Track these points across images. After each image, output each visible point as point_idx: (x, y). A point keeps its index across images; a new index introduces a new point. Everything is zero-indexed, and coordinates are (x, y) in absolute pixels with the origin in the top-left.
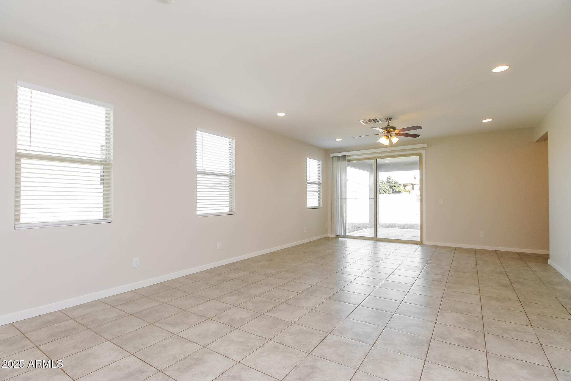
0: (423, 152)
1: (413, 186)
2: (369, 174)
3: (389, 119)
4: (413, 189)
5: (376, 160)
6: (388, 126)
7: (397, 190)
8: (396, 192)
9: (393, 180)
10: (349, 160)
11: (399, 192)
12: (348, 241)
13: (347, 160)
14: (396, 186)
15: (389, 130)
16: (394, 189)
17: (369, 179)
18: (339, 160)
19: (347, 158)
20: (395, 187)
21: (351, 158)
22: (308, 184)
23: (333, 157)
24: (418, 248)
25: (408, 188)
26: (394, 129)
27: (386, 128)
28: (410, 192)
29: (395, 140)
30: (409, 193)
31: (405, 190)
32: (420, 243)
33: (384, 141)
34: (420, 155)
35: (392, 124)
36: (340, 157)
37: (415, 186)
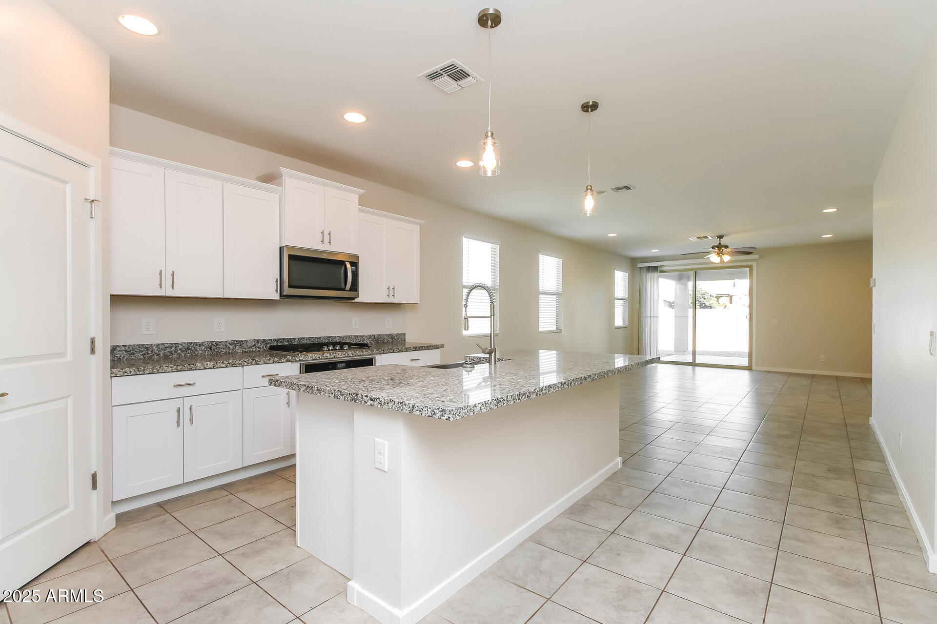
0: (754, 264)
1: (731, 297)
2: (676, 285)
3: (721, 237)
4: (731, 303)
5: (696, 272)
6: (720, 244)
7: (707, 304)
8: (706, 307)
9: (702, 289)
10: (662, 271)
11: (711, 307)
12: (660, 366)
13: (659, 271)
14: (707, 298)
15: (720, 248)
16: (702, 302)
17: (676, 290)
18: (649, 270)
19: (659, 269)
20: (705, 299)
21: (664, 269)
22: (616, 301)
23: (641, 268)
24: (746, 374)
25: (723, 300)
26: (726, 247)
27: (718, 247)
28: (726, 306)
29: (727, 258)
30: (725, 308)
31: (719, 304)
32: (749, 368)
33: (714, 258)
34: (751, 267)
35: (723, 241)
36: (650, 269)
37: (733, 298)
